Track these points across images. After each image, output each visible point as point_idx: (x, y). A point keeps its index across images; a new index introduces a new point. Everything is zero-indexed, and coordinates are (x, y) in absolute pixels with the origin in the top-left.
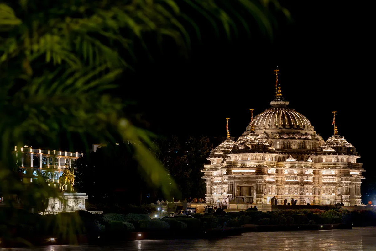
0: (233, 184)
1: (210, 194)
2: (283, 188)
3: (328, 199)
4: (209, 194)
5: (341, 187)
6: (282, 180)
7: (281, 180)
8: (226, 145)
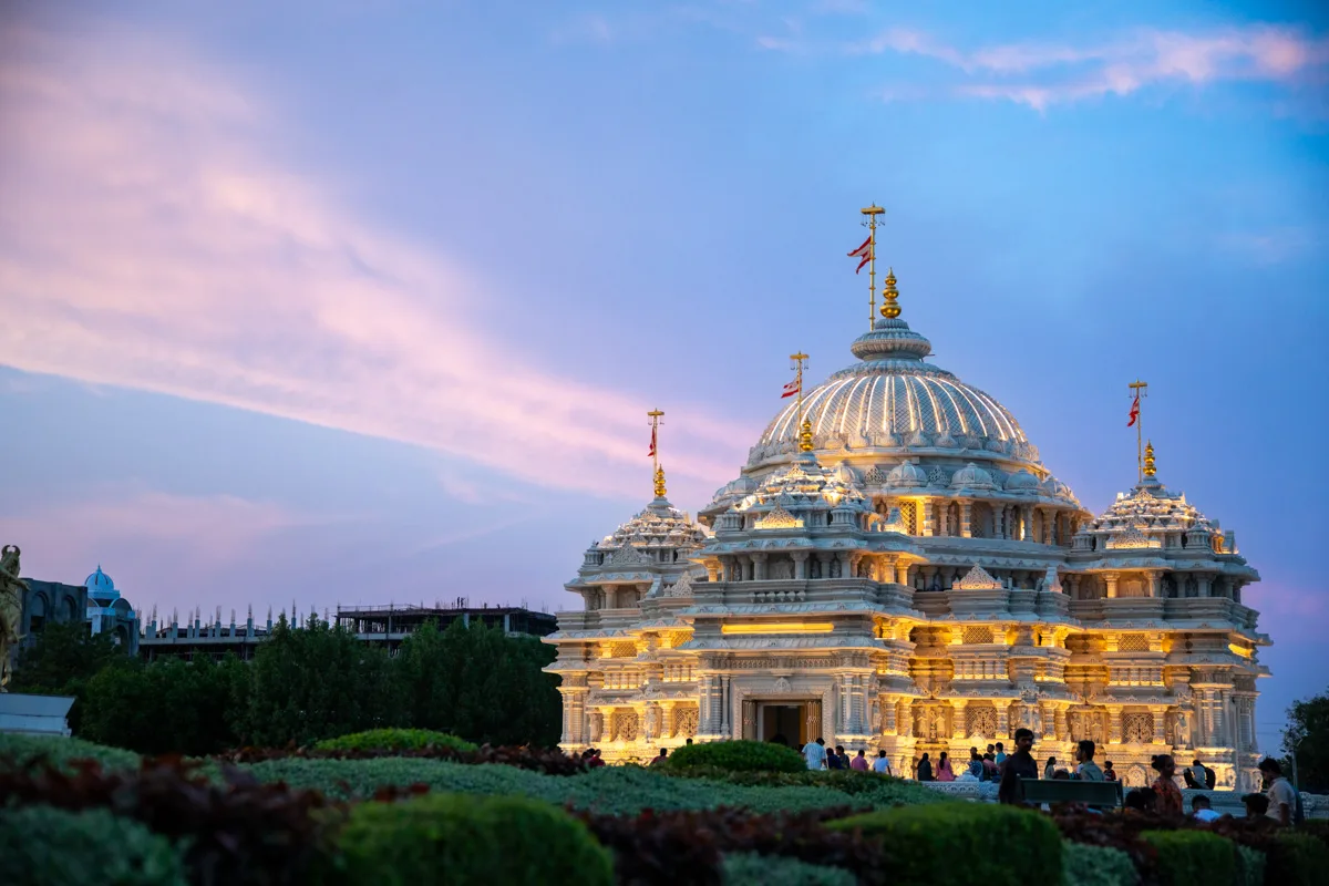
0: (725, 687)
1: (581, 741)
2: (940, 710)
3: (1139, 764)
4: (574, 741)
5: (1192, 708)
6: (936, 673)
7: (928, 673)
8: (653, 524)
